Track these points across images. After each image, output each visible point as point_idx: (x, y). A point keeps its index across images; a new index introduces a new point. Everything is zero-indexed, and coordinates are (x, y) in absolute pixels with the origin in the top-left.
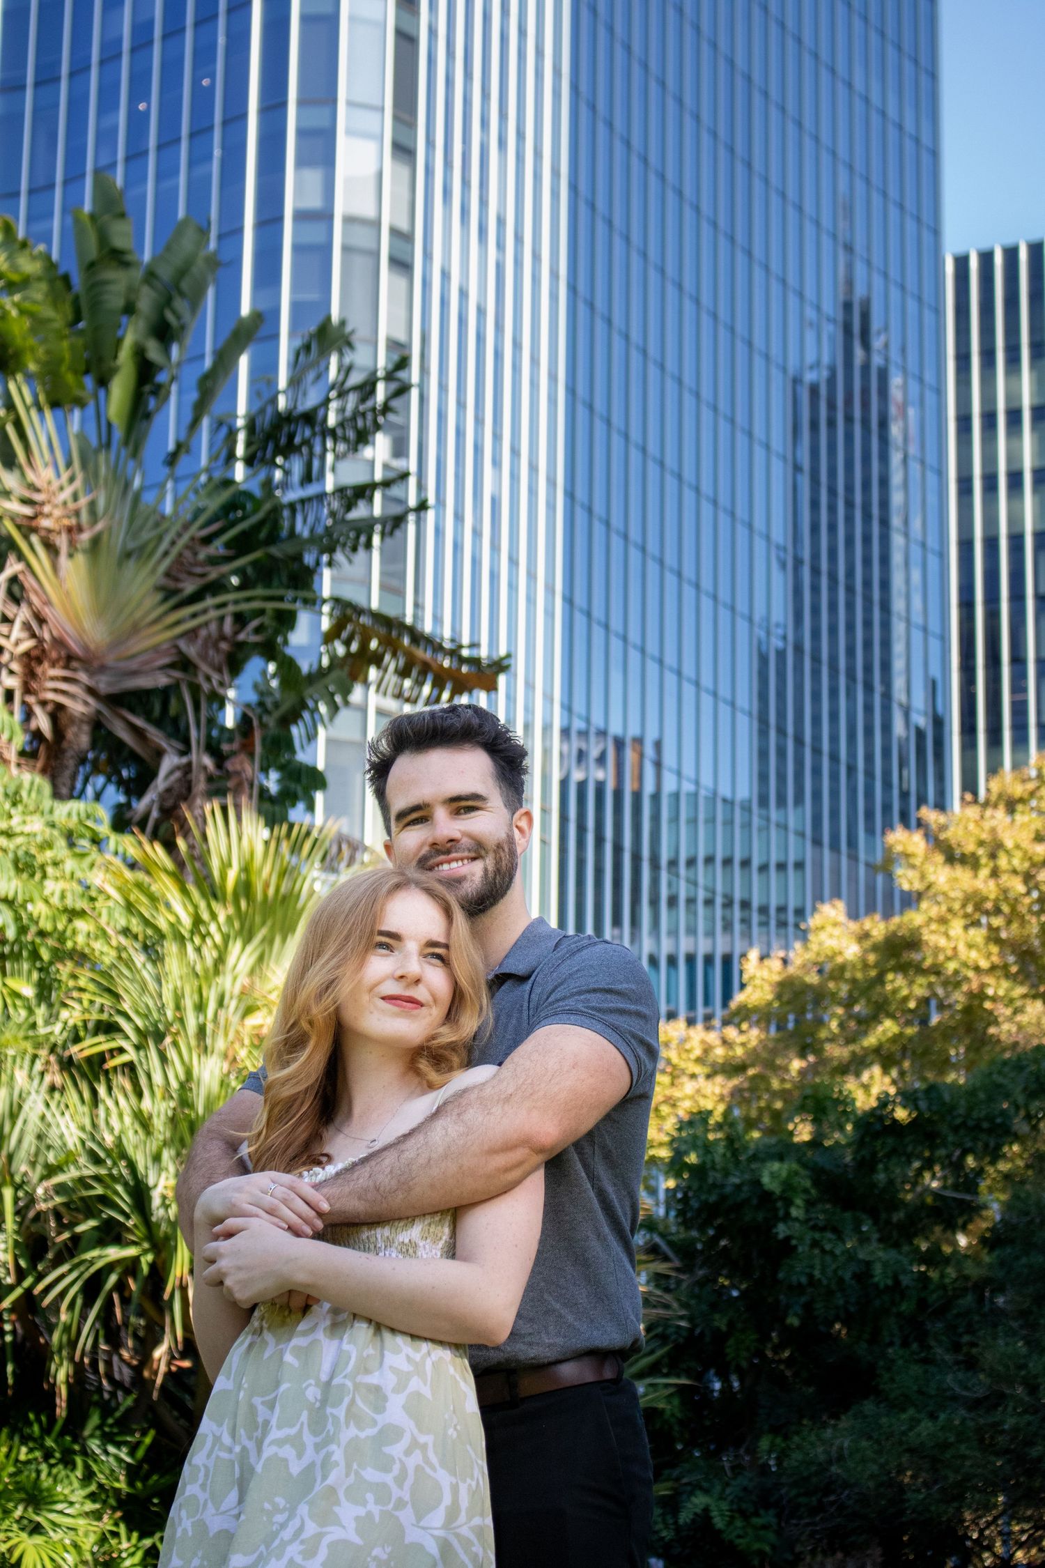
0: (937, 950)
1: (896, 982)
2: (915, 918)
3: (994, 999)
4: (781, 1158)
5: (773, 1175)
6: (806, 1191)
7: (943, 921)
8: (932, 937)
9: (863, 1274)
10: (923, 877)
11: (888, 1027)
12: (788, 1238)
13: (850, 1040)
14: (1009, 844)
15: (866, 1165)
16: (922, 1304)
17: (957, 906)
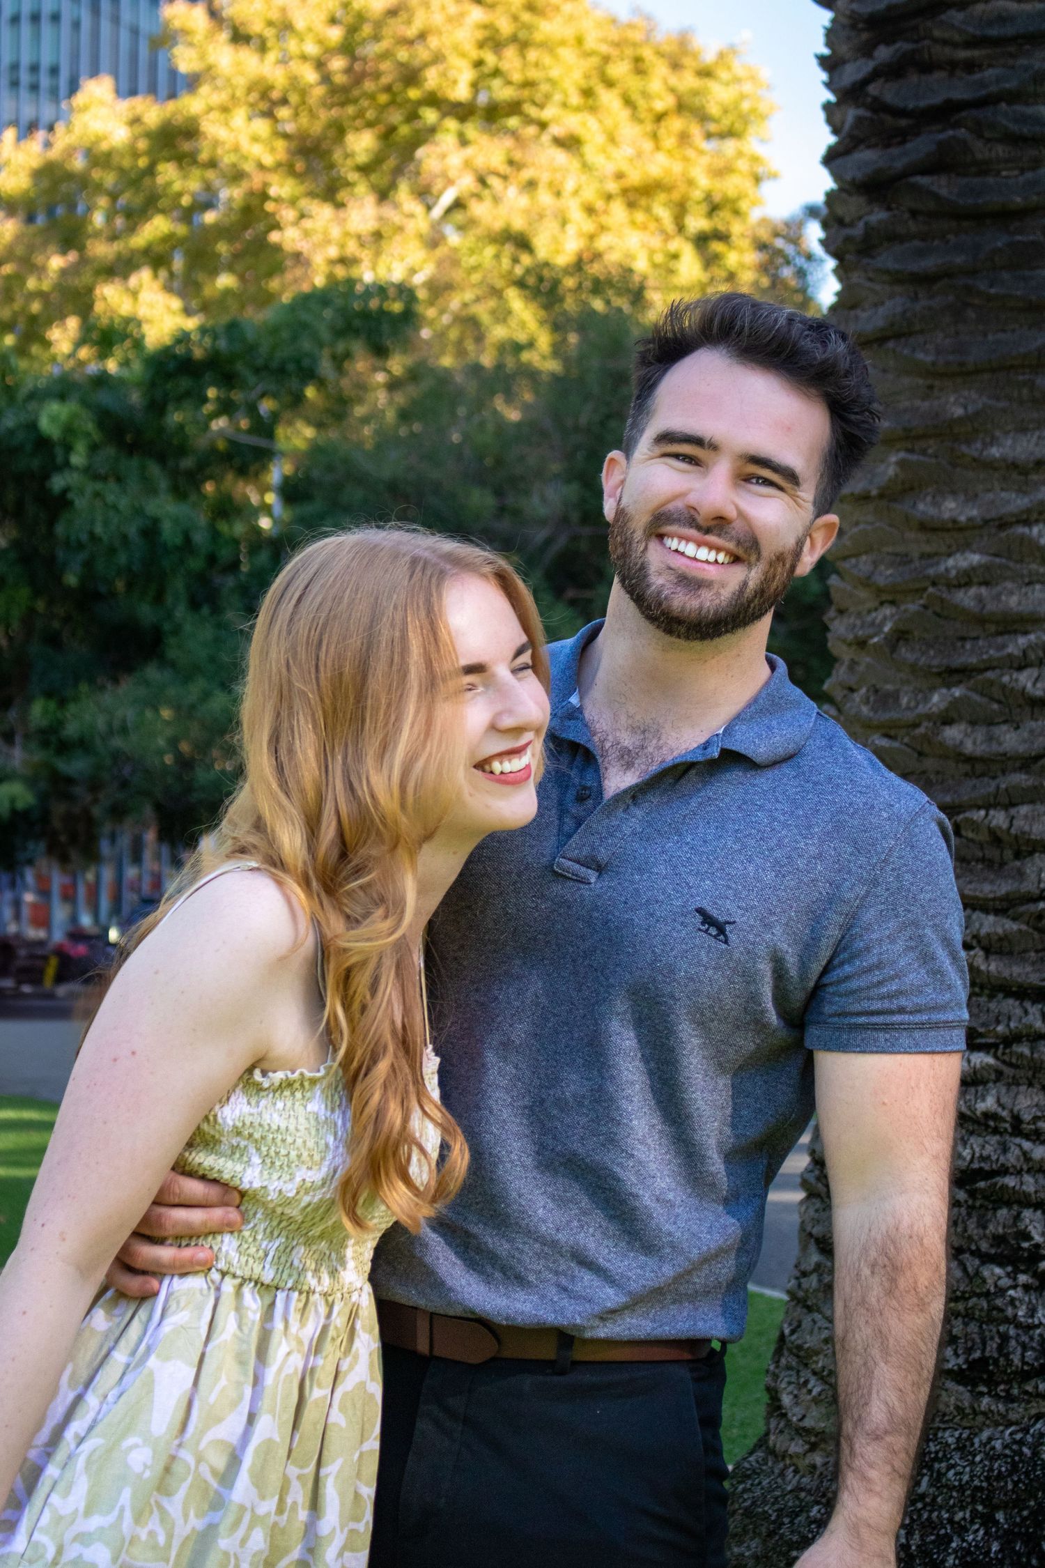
0: (216, 143)
1: (168, 172)
2: (192, 104)
3: (278, 200)
4: (62, 397)
5: (53, 419)
6: (88, 434)
7: (225, 110)
8: (212, 128)
9: (151, 531)
10: (202, 57)
11: (157, 227)
12: (65, 491)
13: (114, 237)
14: (300, 24)
15: (157, 407)
16: (212, 559)
17: (239, 93)
